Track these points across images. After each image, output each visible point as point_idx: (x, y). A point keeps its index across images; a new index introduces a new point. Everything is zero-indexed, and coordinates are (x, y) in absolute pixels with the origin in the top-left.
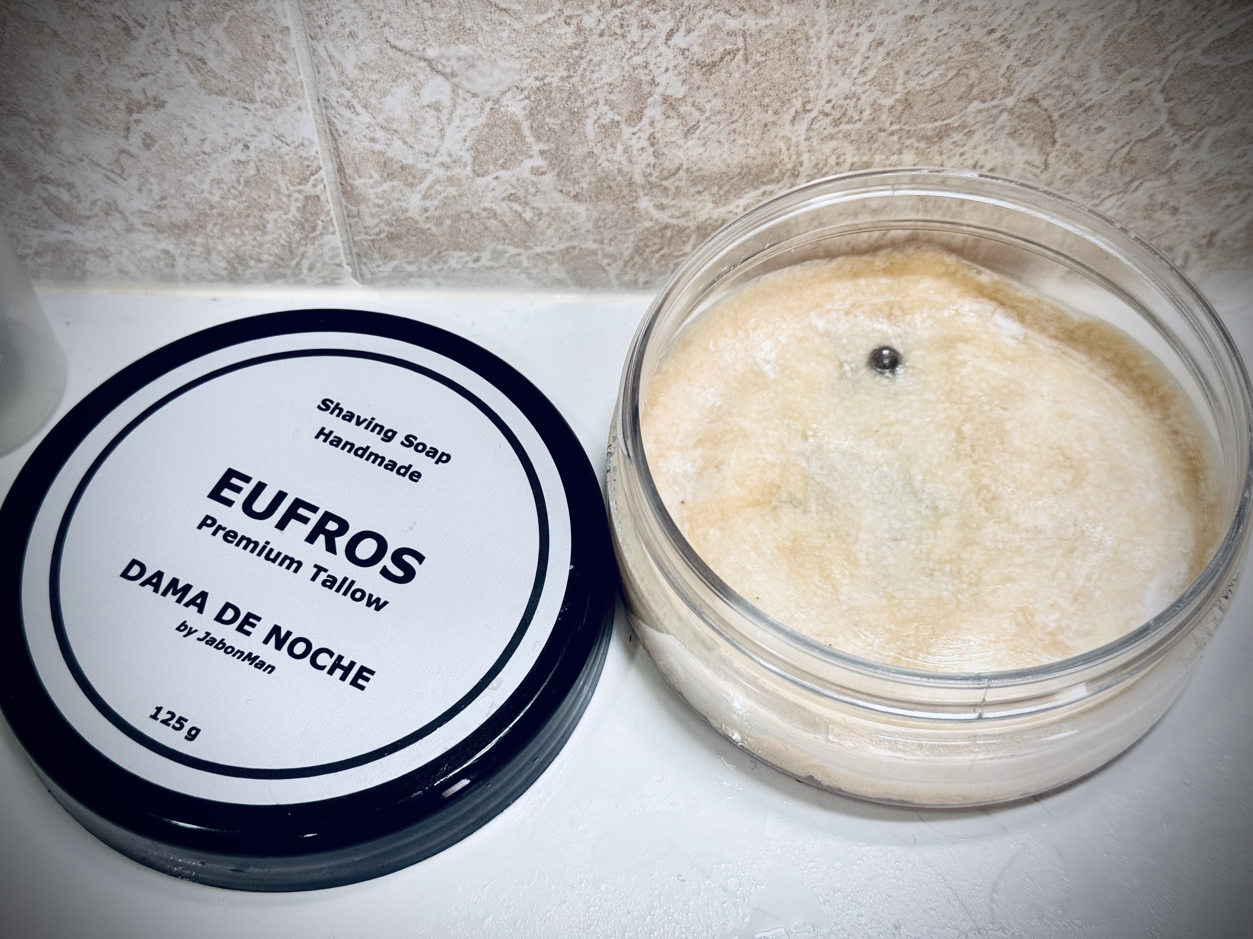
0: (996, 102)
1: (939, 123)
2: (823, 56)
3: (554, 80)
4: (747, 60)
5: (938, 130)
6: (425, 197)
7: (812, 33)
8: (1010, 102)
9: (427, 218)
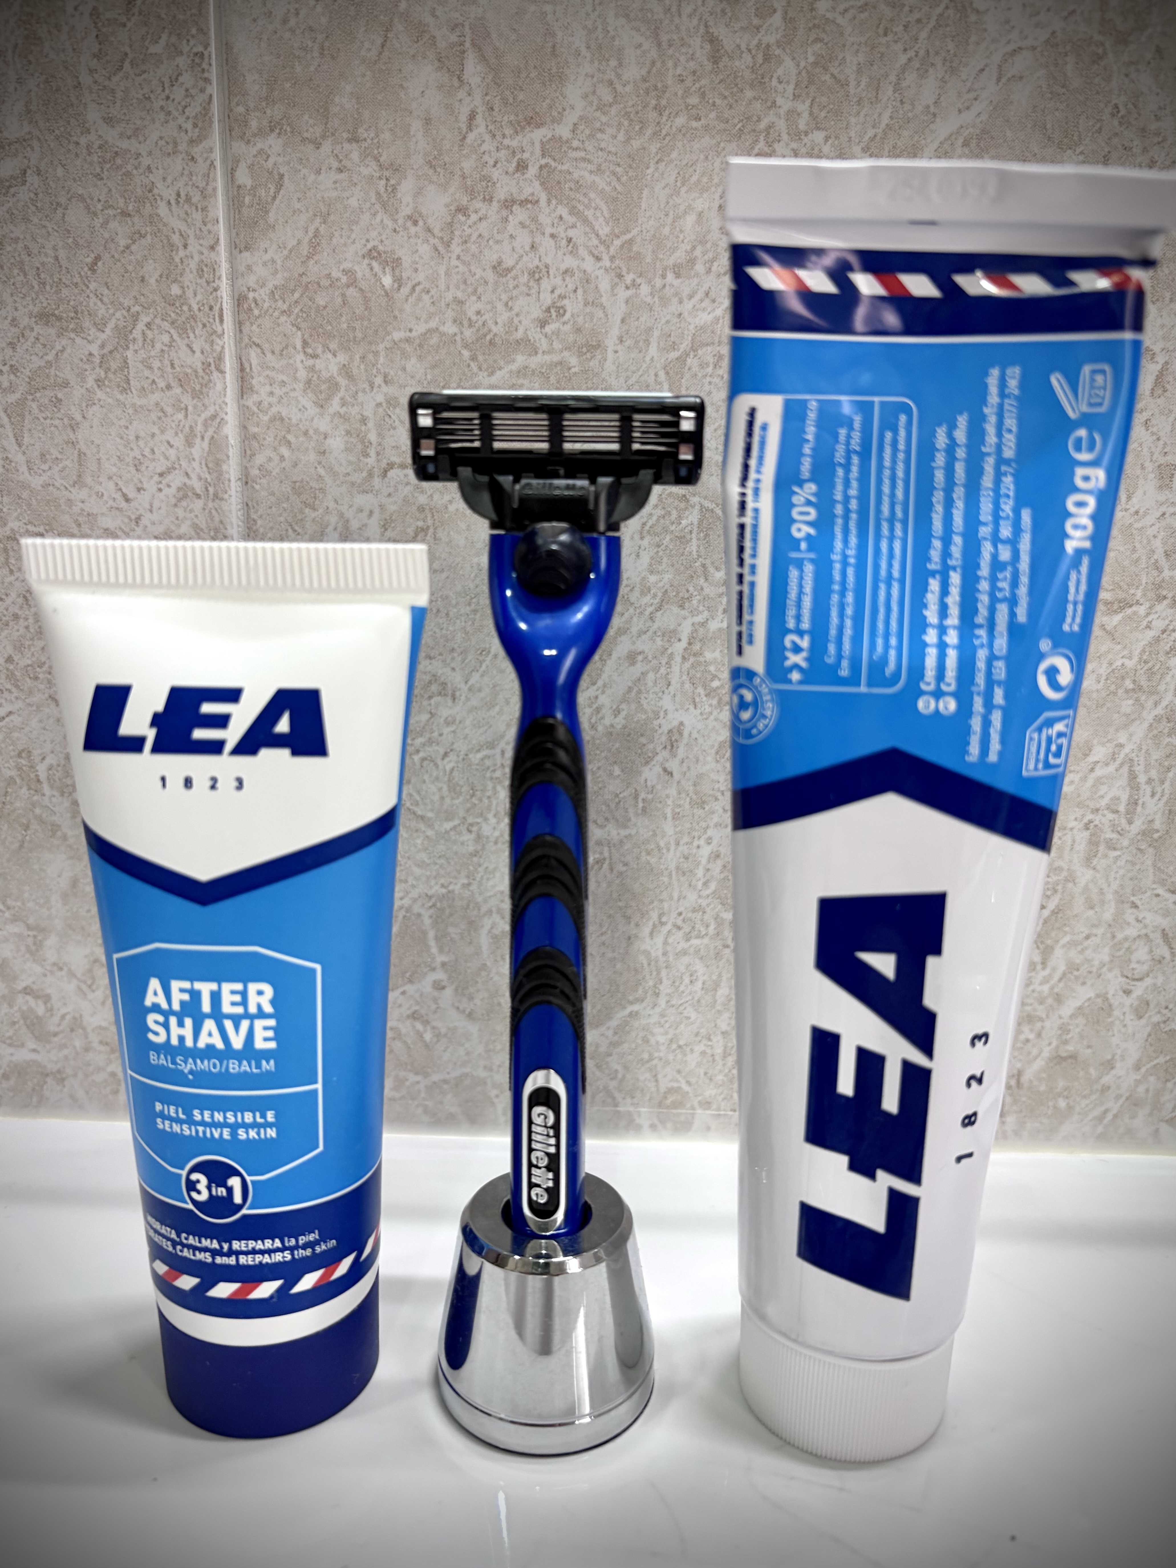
2: (672, 867)
3: (457, 888)
4: (611, 869)
7: (662, 844)
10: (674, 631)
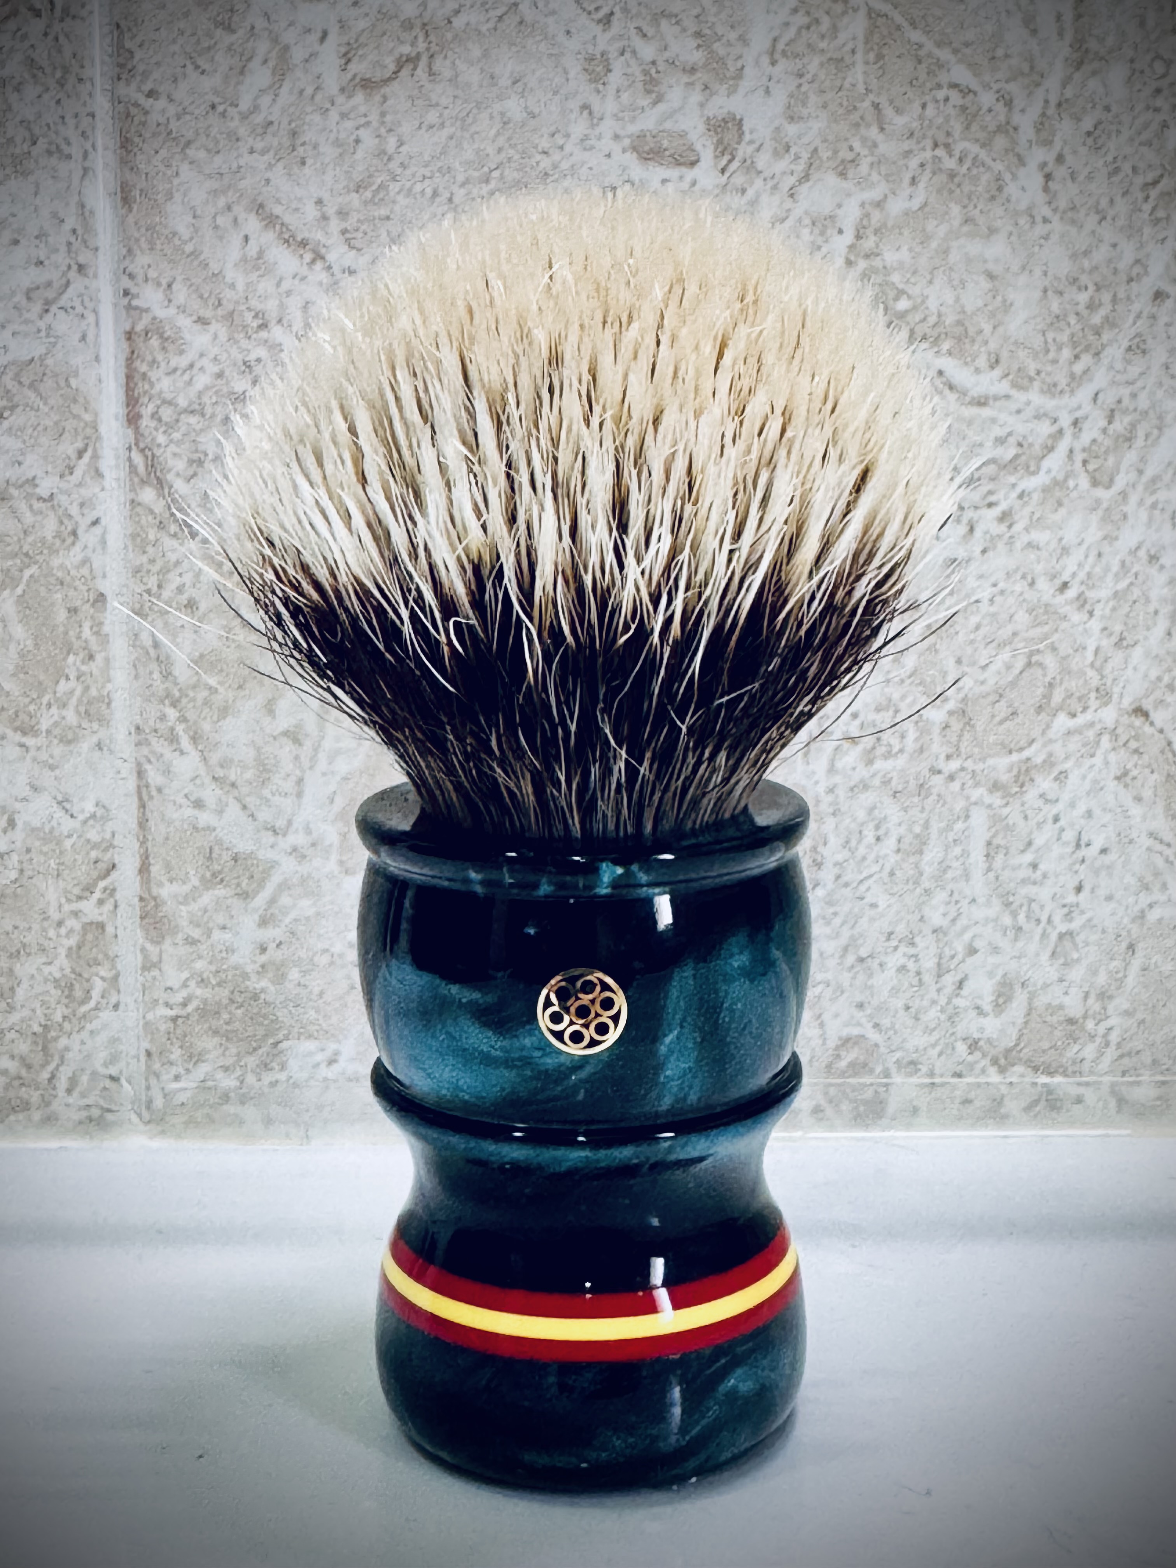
0: (1089, 716)
1: (1015, 757)
5: (1015, 771)
6: (263, 922)
8: (1109, 715)
9: (263, 966)
10: (832, 218)
